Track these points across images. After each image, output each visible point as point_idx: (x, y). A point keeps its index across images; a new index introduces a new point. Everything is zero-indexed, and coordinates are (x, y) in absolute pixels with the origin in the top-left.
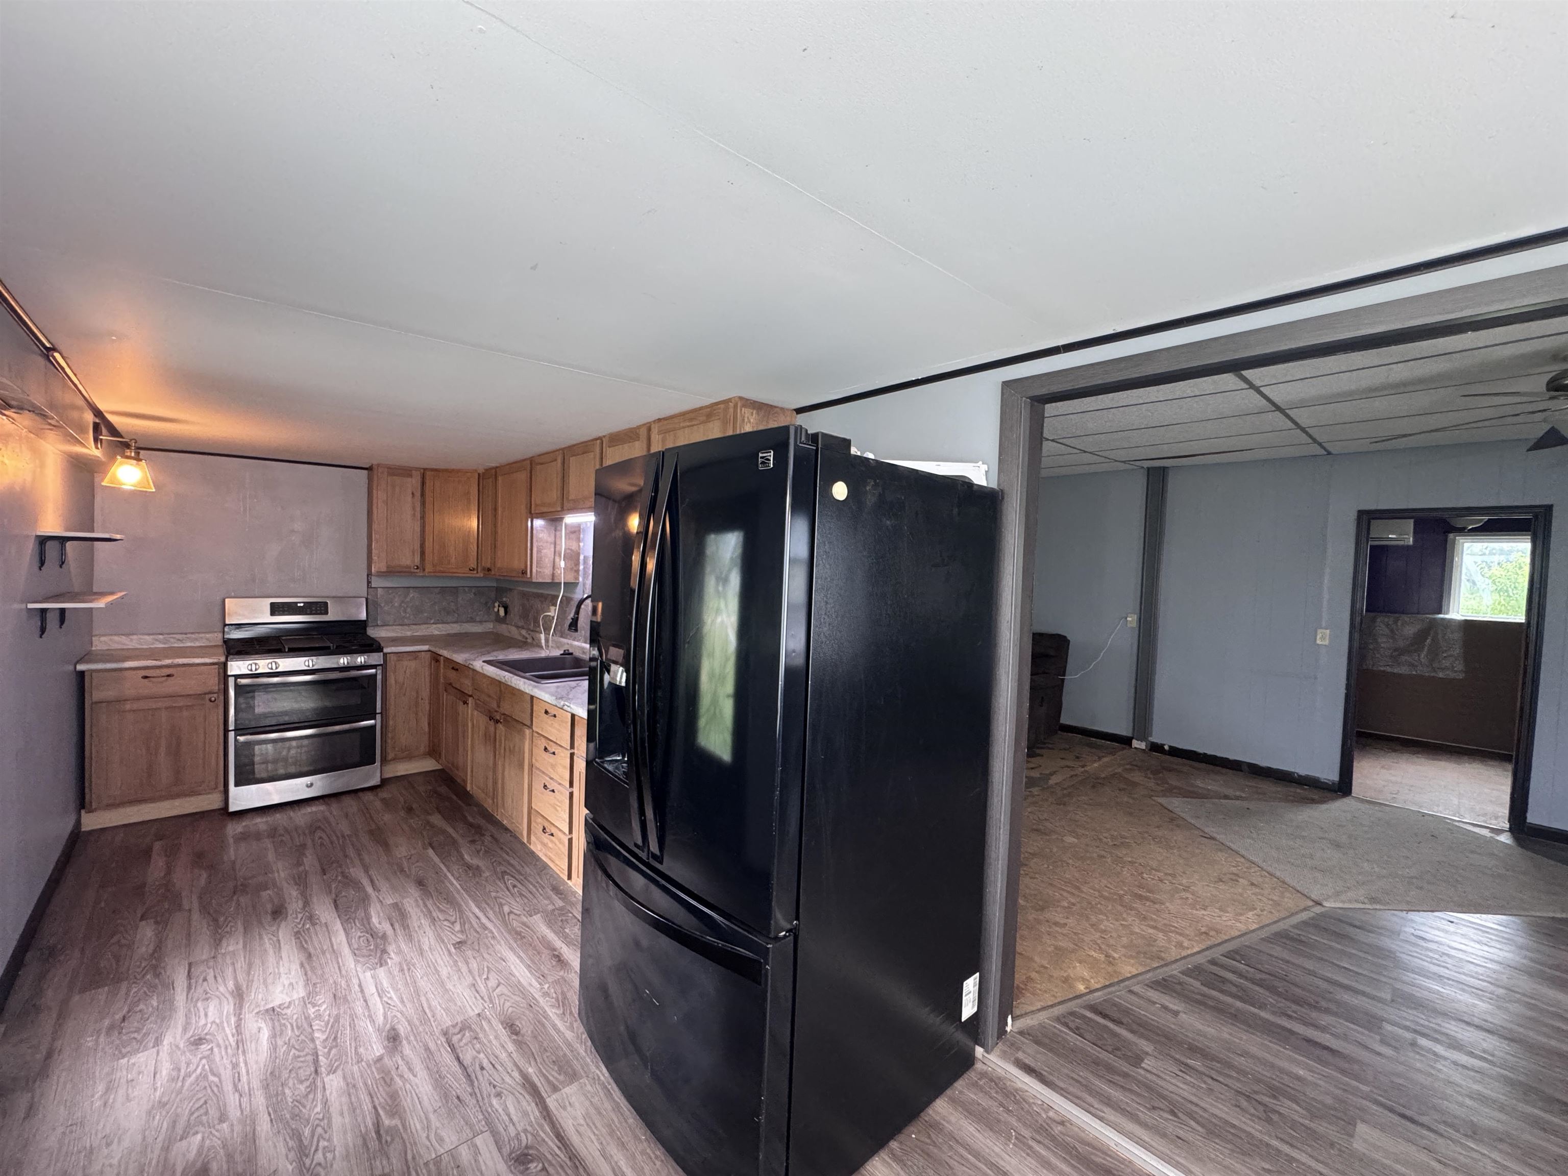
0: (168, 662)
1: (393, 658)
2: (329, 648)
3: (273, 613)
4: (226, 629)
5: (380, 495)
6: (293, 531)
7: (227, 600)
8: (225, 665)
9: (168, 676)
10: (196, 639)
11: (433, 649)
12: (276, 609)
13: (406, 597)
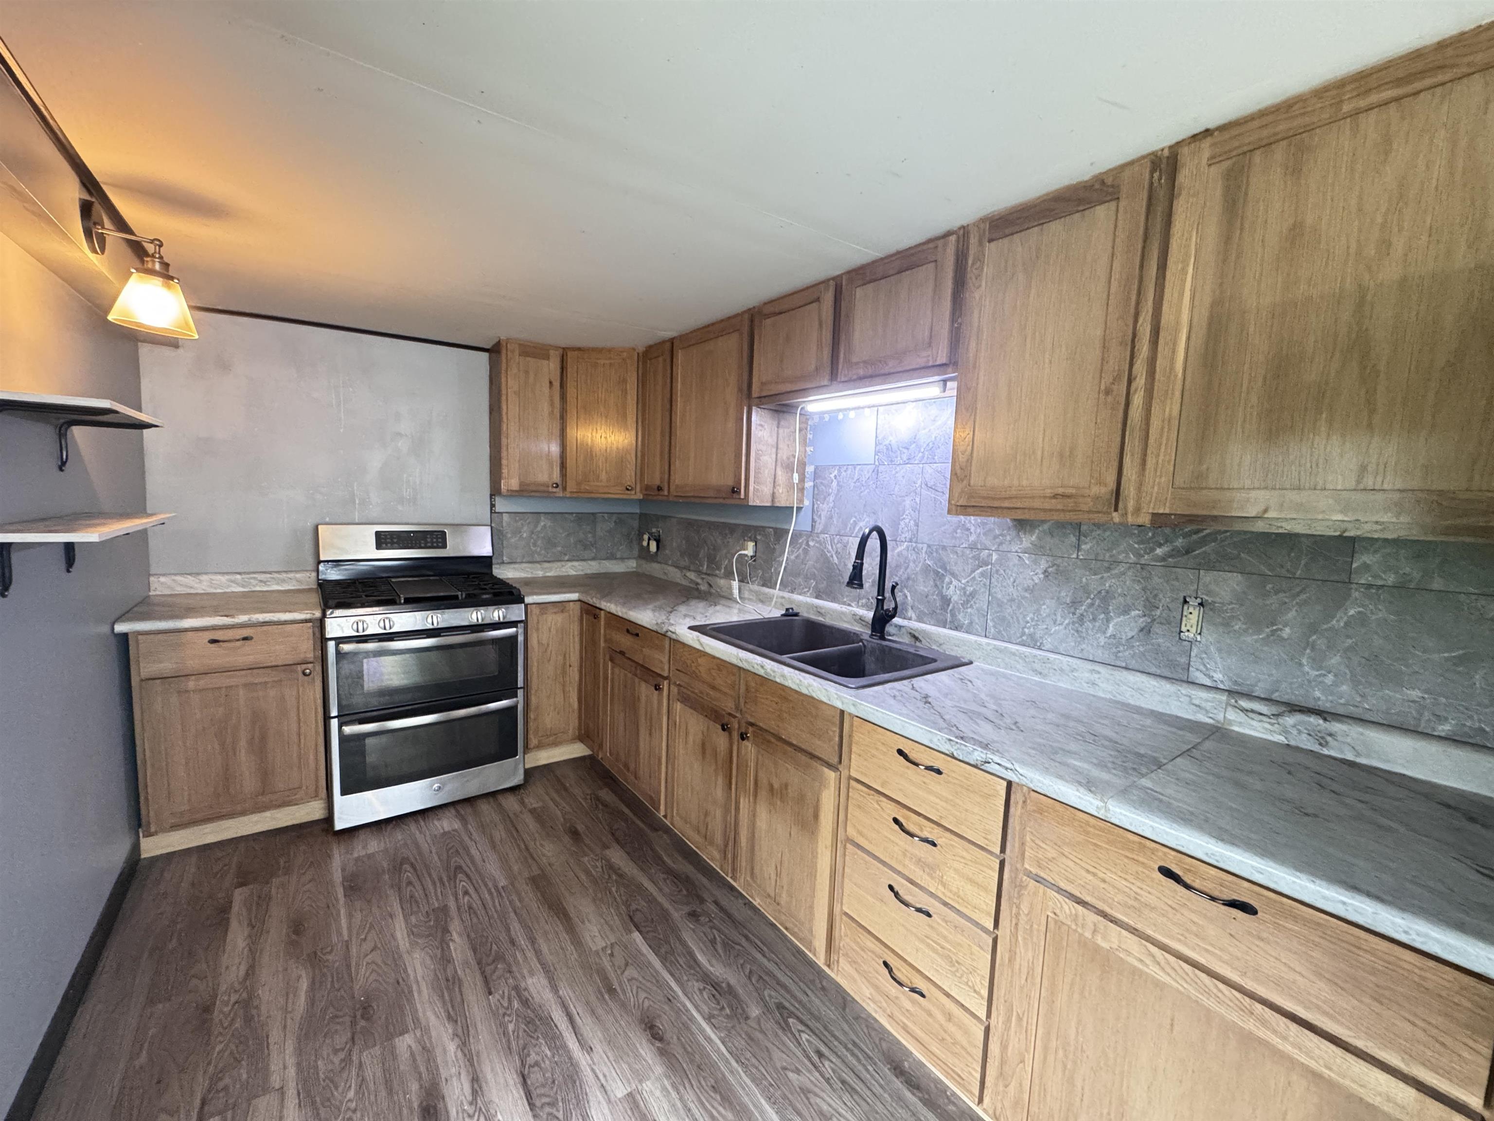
0: (243, 618)
1: (535, 610)
2: (456, 597)
3: (379, 546)
4: (321, 567)
5: (511, 384)
6: (399, 434)
7: (320, 527)
8: (321, 624)
9: (245, 639)
10: (283, 581)
11: (584, 599)
12: (383, 540)
13: (536, 526)
